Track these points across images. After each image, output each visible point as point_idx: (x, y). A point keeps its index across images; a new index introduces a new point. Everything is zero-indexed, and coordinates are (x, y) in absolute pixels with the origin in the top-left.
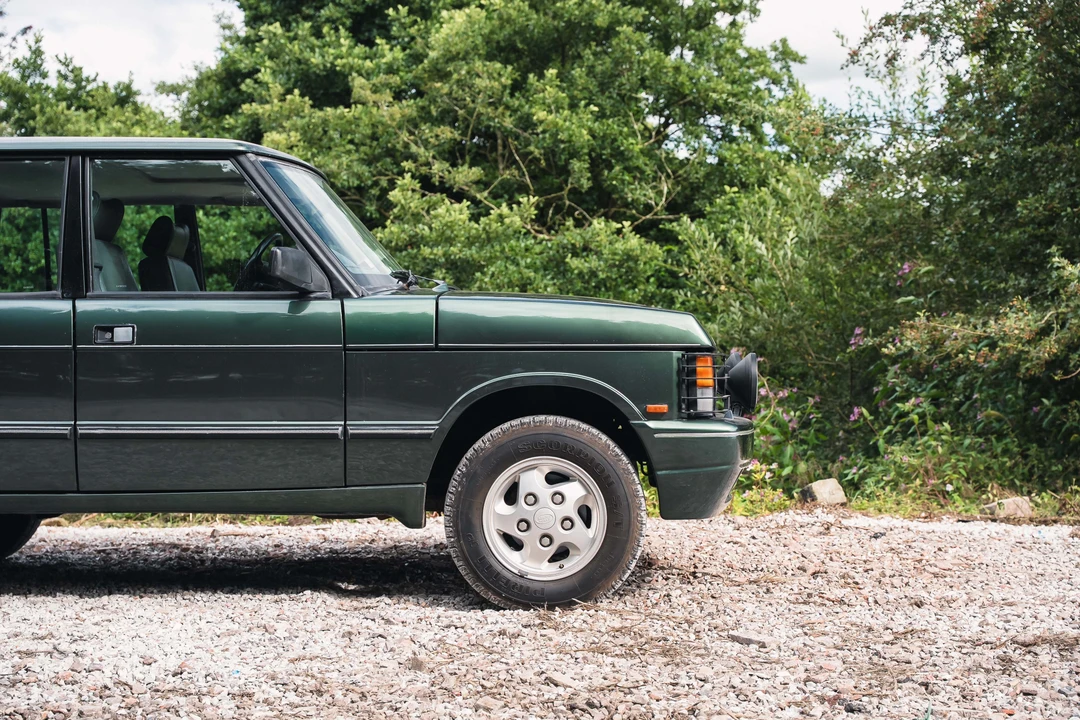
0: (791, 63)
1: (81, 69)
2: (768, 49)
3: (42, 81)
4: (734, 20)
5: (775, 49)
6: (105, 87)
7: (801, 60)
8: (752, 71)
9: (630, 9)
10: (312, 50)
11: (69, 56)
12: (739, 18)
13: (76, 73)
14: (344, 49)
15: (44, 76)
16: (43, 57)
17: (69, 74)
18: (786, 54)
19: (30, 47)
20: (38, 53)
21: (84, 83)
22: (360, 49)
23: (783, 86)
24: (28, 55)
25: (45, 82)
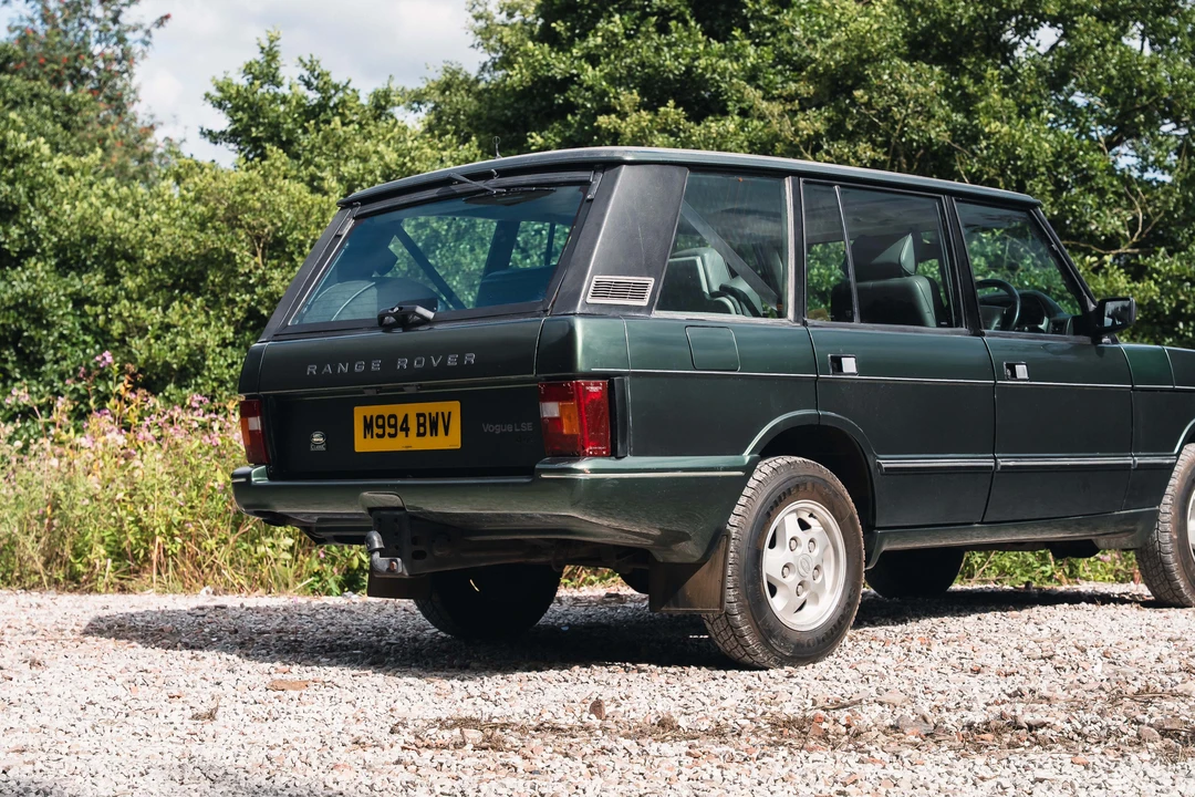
11: (315, 58)
14: (701, 47)
17: (313, 80)
19: (263, 48)
20: (271, 55)
22: (716, 46)
24: (260, 57)
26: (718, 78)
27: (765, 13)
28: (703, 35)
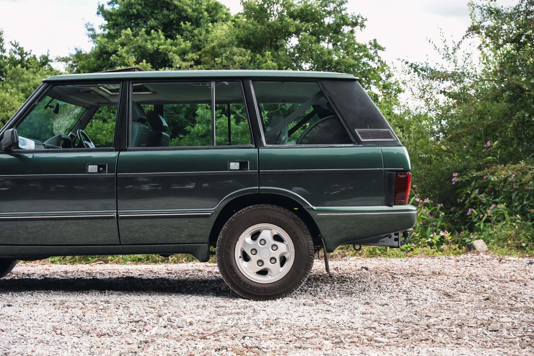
0: (378, 51)
1: (23, 48)
2: (367, 44)
3: (3, 54)
4: (353, 30)
5: (371, 44)
6: (35, 57)
8: (360, 54)
9: (305, 24)
10: (147, 41)
12: (355, 29)
13: (21, 50)
15: (4, 51)
16: (3, 42)
18: (376, 46)
21: (24, 55)
23: (375, 62)
25: (4, 54)
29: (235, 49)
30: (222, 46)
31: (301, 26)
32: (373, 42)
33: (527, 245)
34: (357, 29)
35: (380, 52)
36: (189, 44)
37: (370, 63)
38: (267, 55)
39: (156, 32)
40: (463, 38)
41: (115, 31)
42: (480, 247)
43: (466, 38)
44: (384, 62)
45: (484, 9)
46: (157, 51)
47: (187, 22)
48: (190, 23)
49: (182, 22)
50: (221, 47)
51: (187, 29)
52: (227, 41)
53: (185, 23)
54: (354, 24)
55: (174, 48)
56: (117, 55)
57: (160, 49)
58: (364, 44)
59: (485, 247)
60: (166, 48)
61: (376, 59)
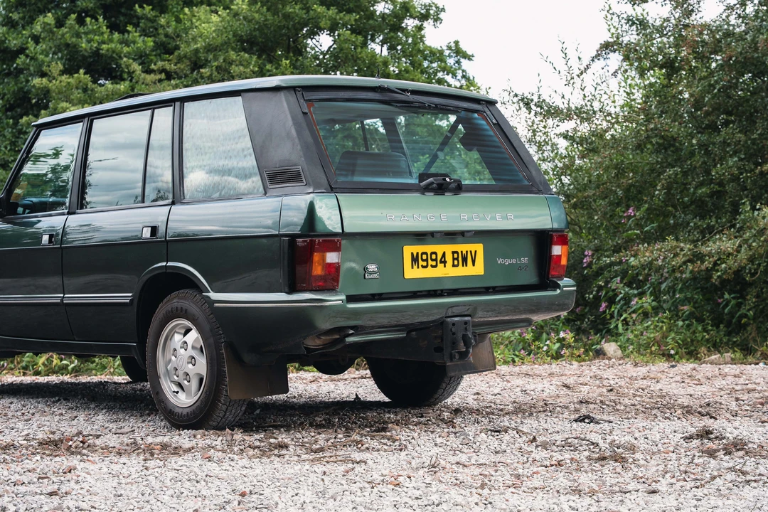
0: (462, 60)
2: (445, 48)
4: (421, 25)
5: (449, 48)
7: (469, 58)
8: (435, 65)
9: (344, 15)
10: (78, 35)
12: (425, 24)
14: (106, 36)
18: (458, 52)
22: (116, 35)
23: (458, 78)
26: (116, 57)
27: (149, 16)
28: (107, 28)
29: (233, 55)
30: (210, 49)
31: (338, 17)
32: (453, 45)
33: (677, 353)
34: (428, 25)
35: (464, 63)
36: (150, 42)
37: (449, 78)
38: (284, 65)
39: (93, 21)
40: (593, 60)
41: (21, 15)
42: (612, 353)
43: (596, 60)
44: (471, 78)
45: (623, 18)
46: (96, 53)
47: (145, 6)
48: (151, 7)
49: (137, 6)
50: (208, 51)
51: (144, 17)
52: (220, 40)
53: (141, 6)
54: (424, 17)
55: (126, 49)
56: (27, 56)
57: (102, 50)
58: (440, 49)
59: (619, 353)
60: (112, 48)
61: (459, 74)
